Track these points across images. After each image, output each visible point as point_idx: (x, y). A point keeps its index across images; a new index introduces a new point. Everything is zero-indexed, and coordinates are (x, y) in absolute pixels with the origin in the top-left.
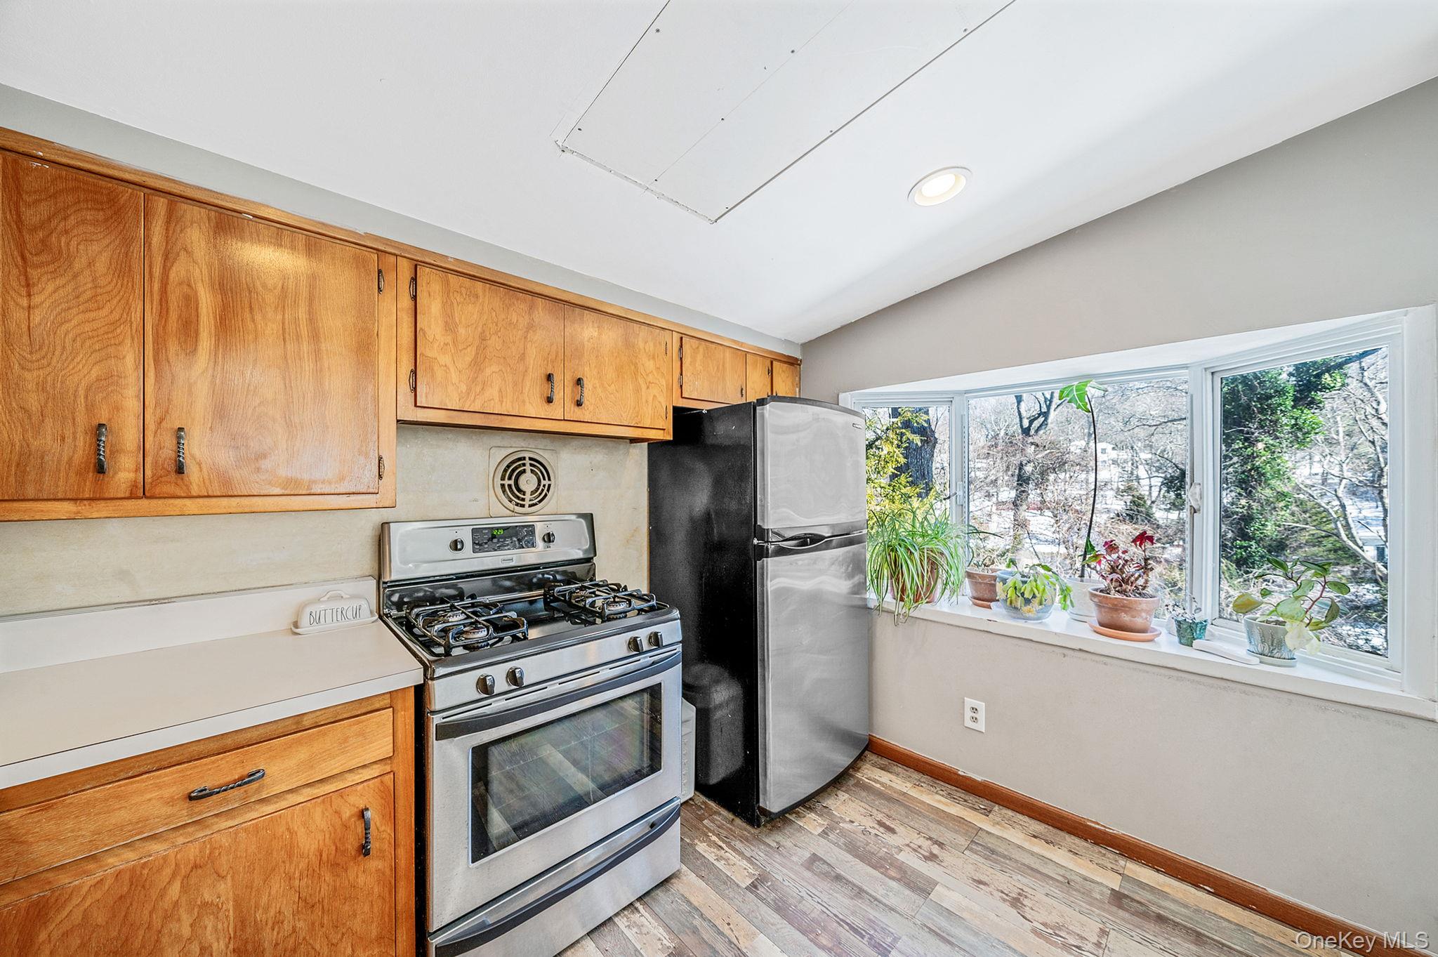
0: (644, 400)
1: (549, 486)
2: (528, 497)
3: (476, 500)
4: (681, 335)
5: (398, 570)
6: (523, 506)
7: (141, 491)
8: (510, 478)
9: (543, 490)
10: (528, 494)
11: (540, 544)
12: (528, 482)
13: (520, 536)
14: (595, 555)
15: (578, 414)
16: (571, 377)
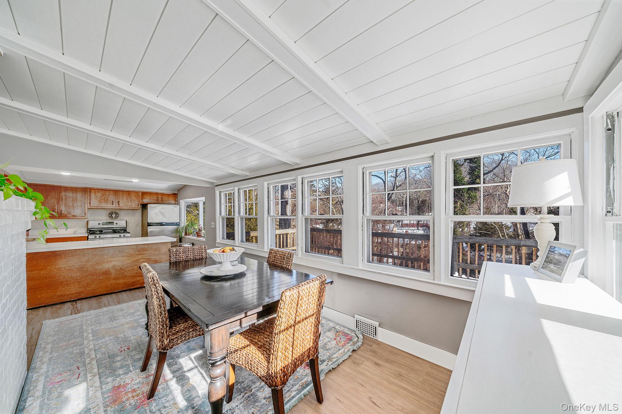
0: (133, 203)
1: (118, 216)
3: (104, 218)
4: (142, 192)
5: (89, 227)
6: (113, 219)
8: (110, 215)
10: (114, 217)
11: (115, 225)
12: (114, 215)
13: (112, 223)
14: (127, 226)
15: (119, 206)
16: (117, 201)
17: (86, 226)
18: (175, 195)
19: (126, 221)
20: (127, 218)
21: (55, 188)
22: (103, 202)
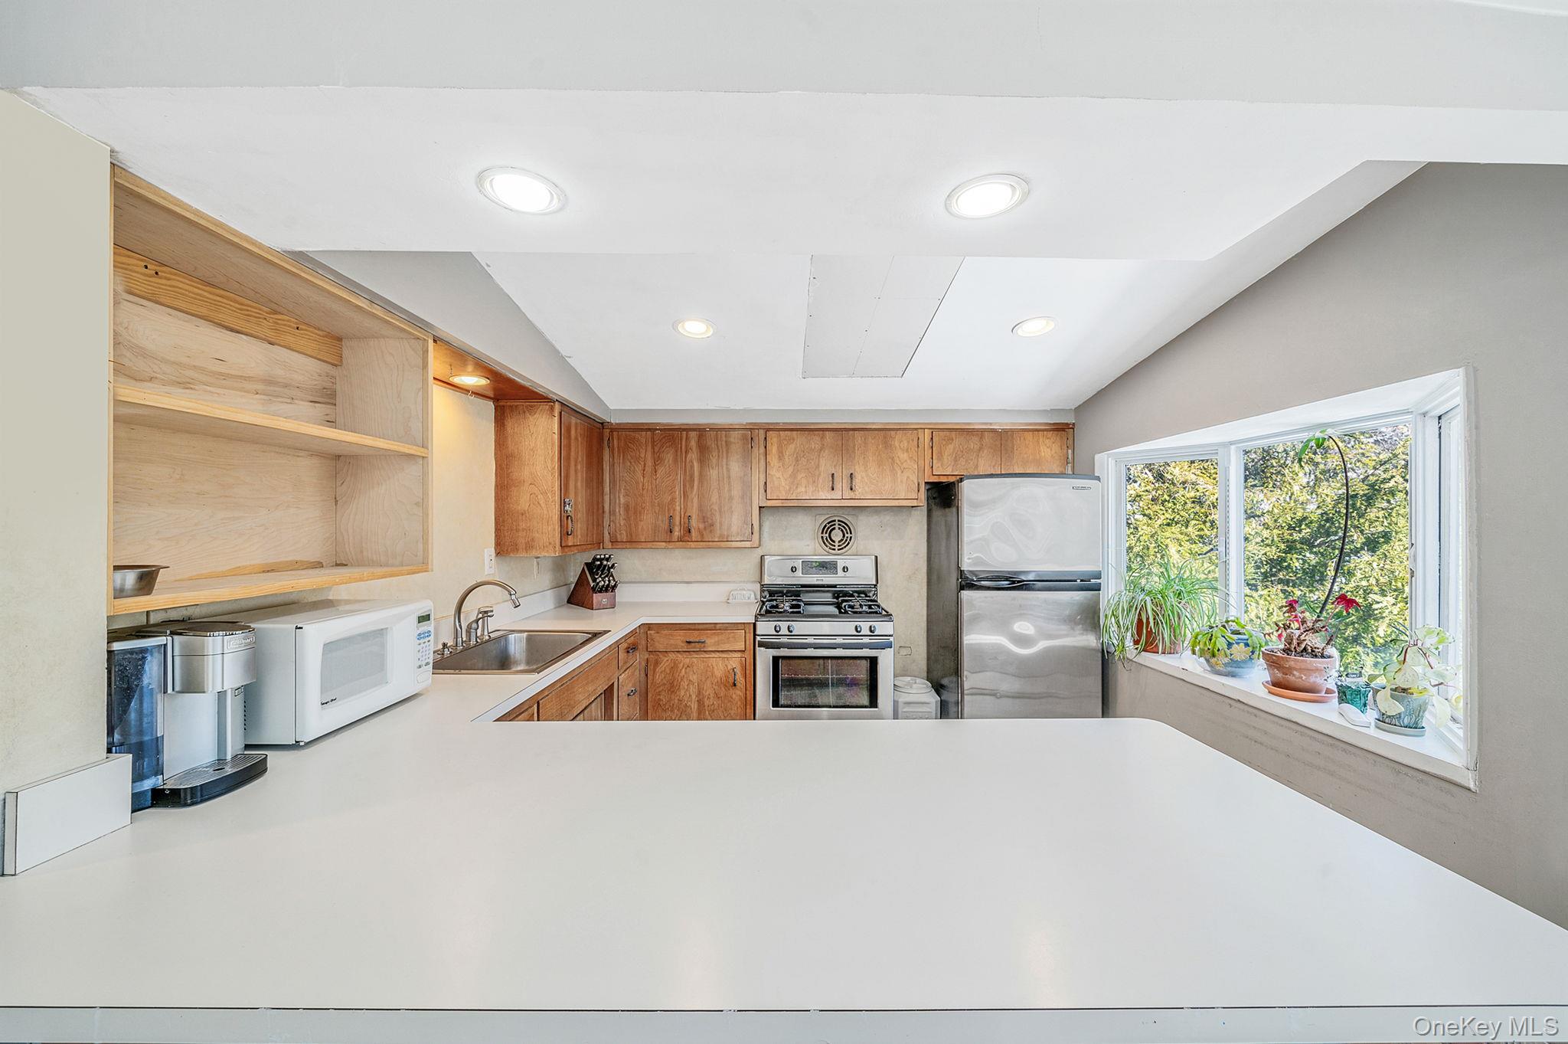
0: (899, 480)
1: (851, 537)
2: (837, 544)
3: (808, 545)
4: (931, 431)
5: (767, 581)
6: (834, 549)
7: (680, 540)
8: (826, 533)
9: (846, 540)
10: (837, 542)
11: (840, 572)
12: (837, 535)
13: (827, 567)
14: (877, 583)
15: (852, 495)
16: (846, 473)
17: (757, 578)
18: (1063, 430)
19: (876, 557)
20: (877, 547)
21: (637, 435)
22: (804, 481)
